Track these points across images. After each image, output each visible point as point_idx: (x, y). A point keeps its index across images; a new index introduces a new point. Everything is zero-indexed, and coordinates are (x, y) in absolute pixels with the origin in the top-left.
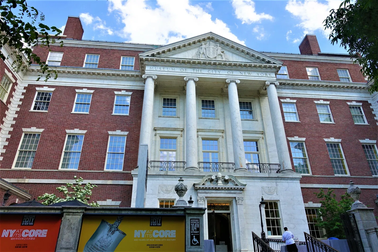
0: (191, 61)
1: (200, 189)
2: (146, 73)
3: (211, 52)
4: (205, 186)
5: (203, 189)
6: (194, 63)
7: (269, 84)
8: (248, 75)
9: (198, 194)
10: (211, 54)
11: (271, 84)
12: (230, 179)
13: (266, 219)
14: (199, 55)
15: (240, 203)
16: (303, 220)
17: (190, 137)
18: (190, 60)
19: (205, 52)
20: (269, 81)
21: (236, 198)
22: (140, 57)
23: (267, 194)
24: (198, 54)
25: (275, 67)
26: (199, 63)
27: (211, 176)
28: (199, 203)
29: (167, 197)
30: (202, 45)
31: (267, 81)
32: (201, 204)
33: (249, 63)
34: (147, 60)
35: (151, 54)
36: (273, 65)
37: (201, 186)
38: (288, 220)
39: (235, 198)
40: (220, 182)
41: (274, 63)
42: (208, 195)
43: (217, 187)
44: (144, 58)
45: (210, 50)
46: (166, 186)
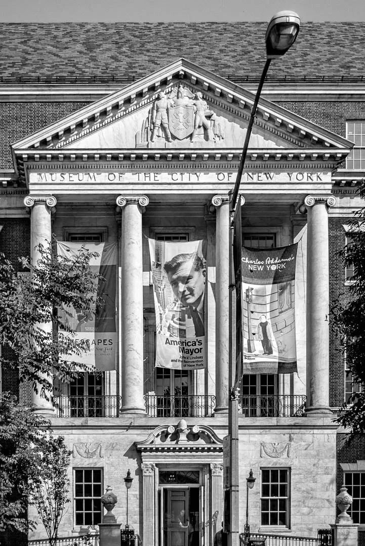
0: (133, 154)
1: (145, 450)
2: (31, 193)
3: (181, 121)
4: (154, 446)
5: (151, 450)
6: (139, 157)
7: (313, 202)
8: (265, 180)
9: (143, 460)
10: (181, 126)
11: (318, 202)
12: (202, 431)
13: (262, 500)
14: (151, 129)
15: (218, 474)
16: (328, 500)
17: (130, 345)
18: (130, 152)
19: (165, 121)
20: (313, 195)
21: (211, 464)
22: (16, 152)
23: (269, 456)
24: (149, 128)
25: (333, 157)
26: (151, 157)
27: (167, 427)
28: (144, 474)
29: (88, 464)
30: (158, 99)
31: (308, 194)
32: (147, 476)
33: (269, 151)
34: (31, 158)
35: (41, 141)
36: (327, 152)
37: (149, 447)
38: (301, 501)
39: (209, 464)
40: (183, 437)
41: (332, 146)
42: (160, 460)
43: (177, 447)
44: (25, 154)
45: (179, 114)
46: (86, 444)
